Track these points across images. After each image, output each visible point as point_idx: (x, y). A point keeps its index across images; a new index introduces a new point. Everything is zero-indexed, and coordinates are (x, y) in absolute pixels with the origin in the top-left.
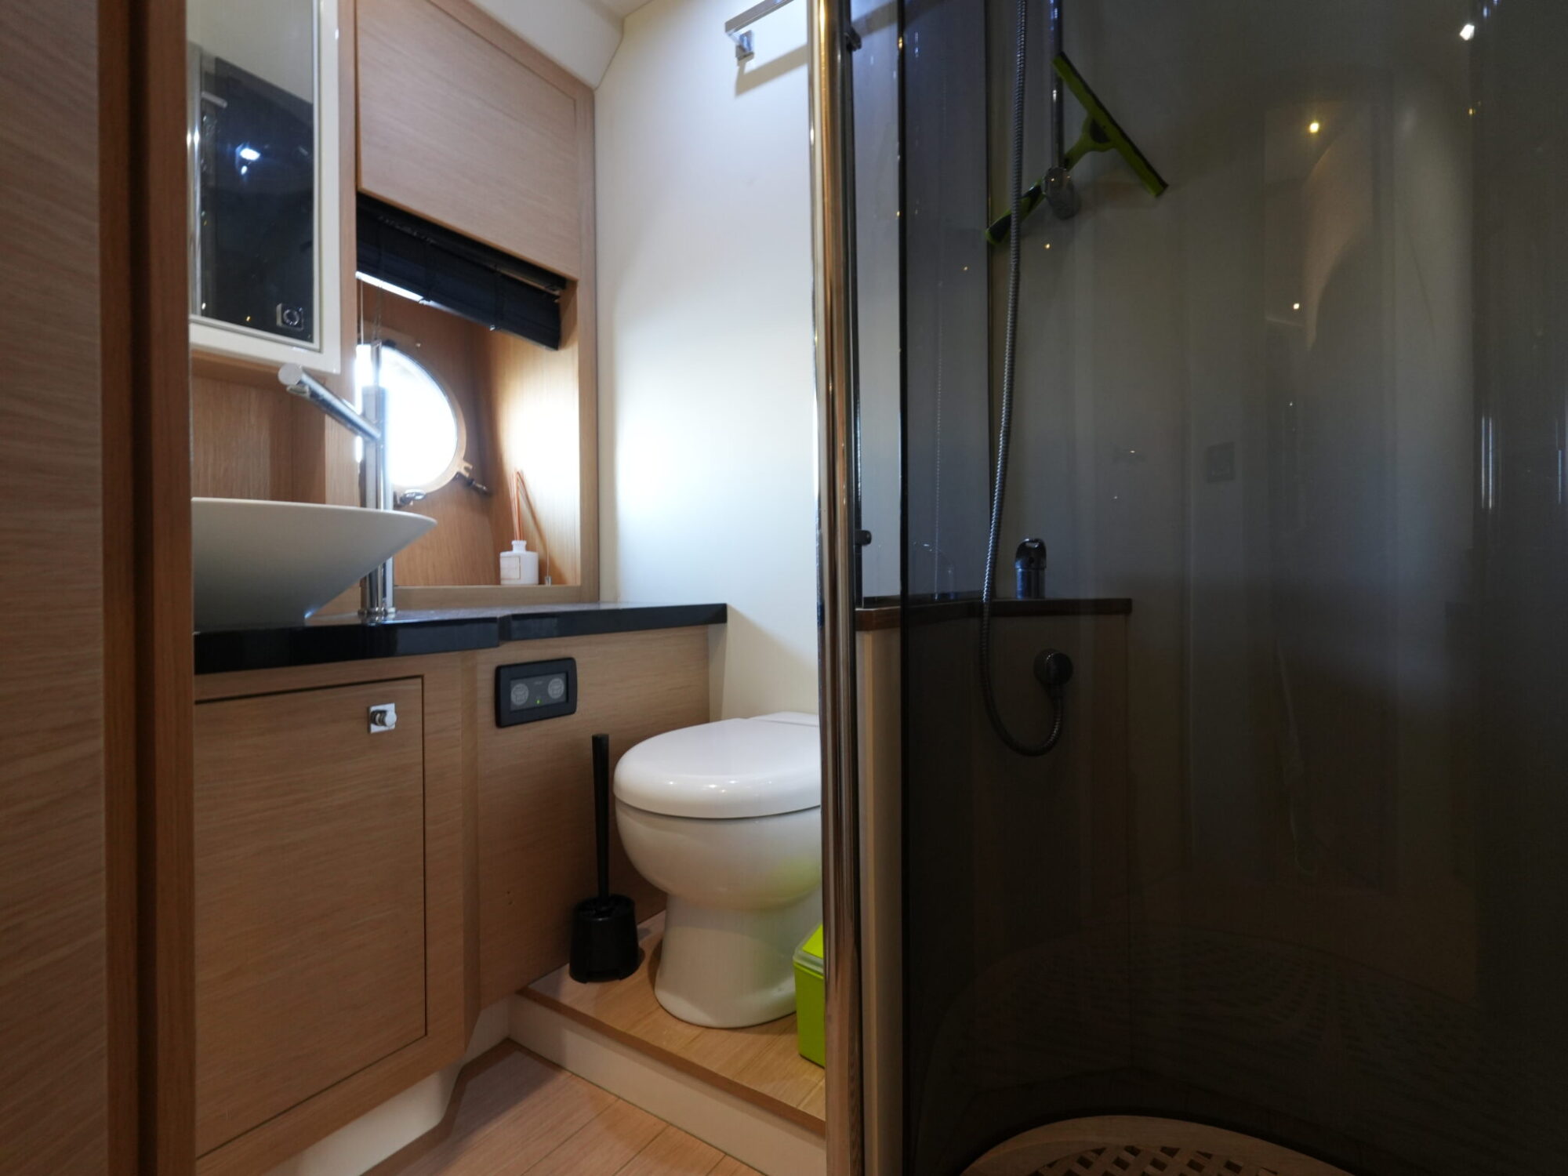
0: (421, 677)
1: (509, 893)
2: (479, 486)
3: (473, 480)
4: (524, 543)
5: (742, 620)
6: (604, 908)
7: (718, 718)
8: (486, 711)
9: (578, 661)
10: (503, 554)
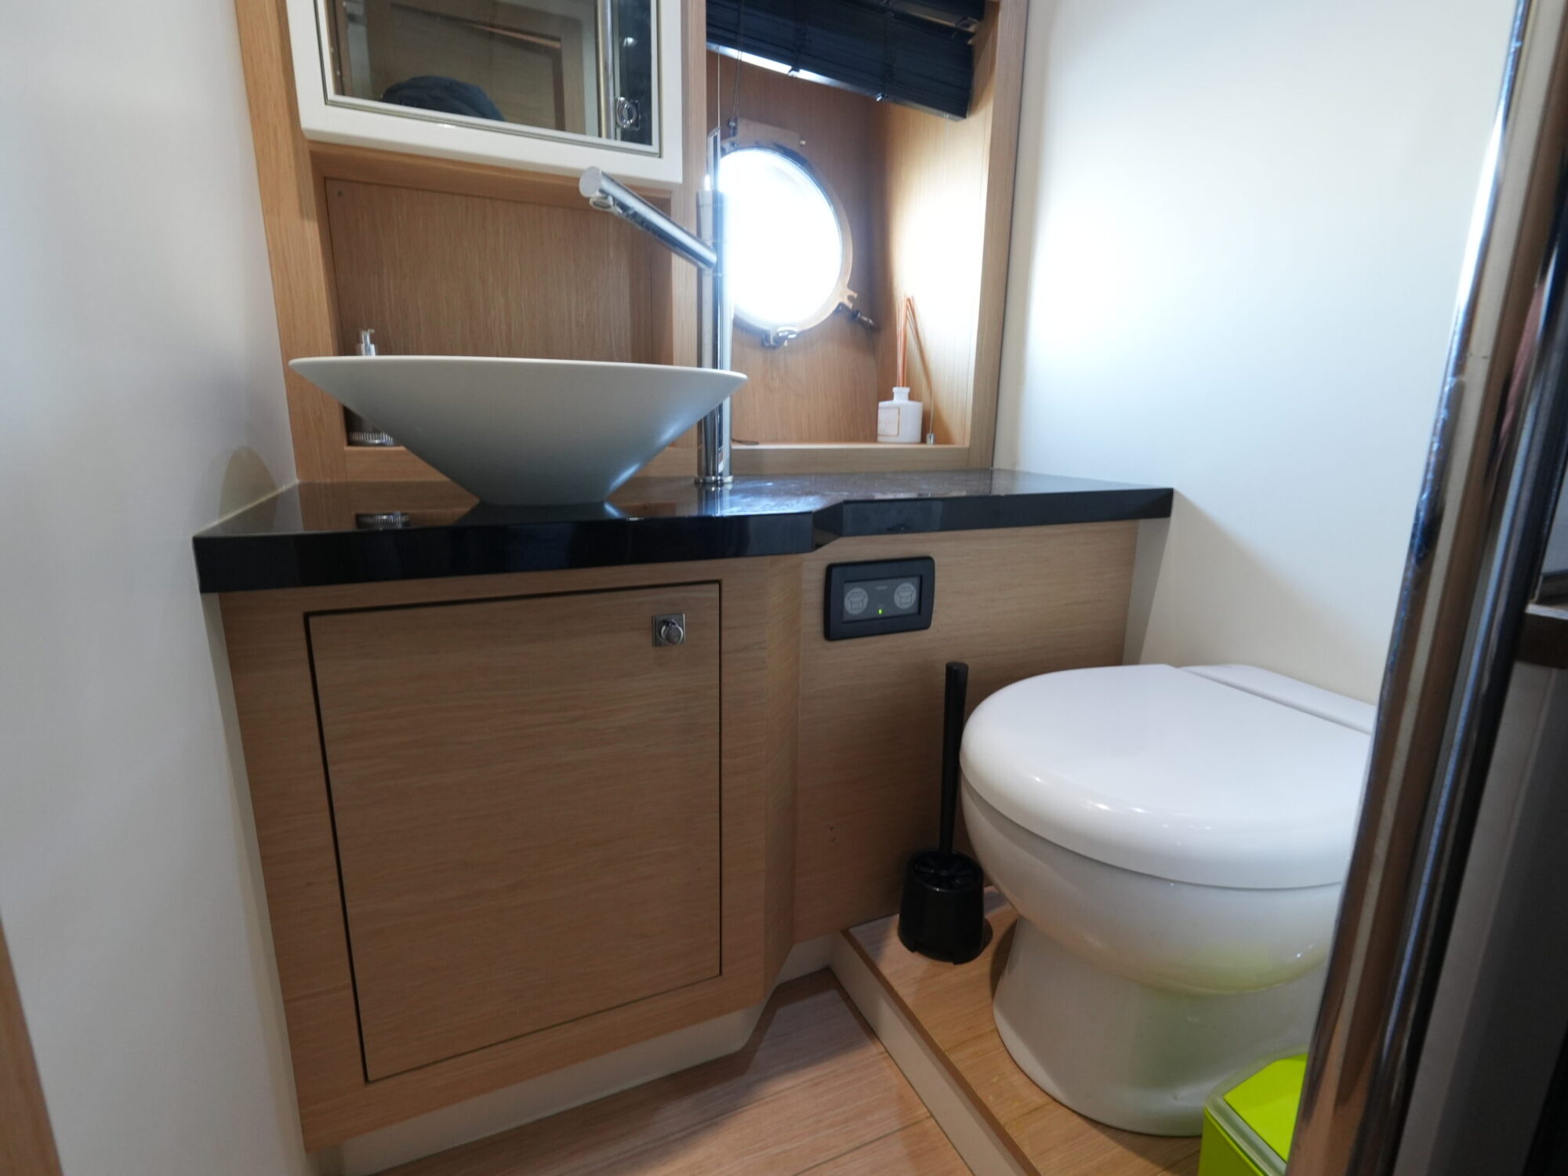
0: (719, 582)
1: (831, 829)
2: (865, 319)
3: (857, 312)
4: (907, 390)
5: (1195, 514)
6: (944, 873)
7: (1135, 660)
8: (812, 618)
9: (938, 561)
10: (882, 404)
